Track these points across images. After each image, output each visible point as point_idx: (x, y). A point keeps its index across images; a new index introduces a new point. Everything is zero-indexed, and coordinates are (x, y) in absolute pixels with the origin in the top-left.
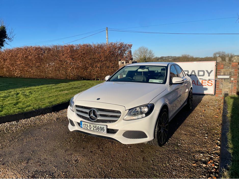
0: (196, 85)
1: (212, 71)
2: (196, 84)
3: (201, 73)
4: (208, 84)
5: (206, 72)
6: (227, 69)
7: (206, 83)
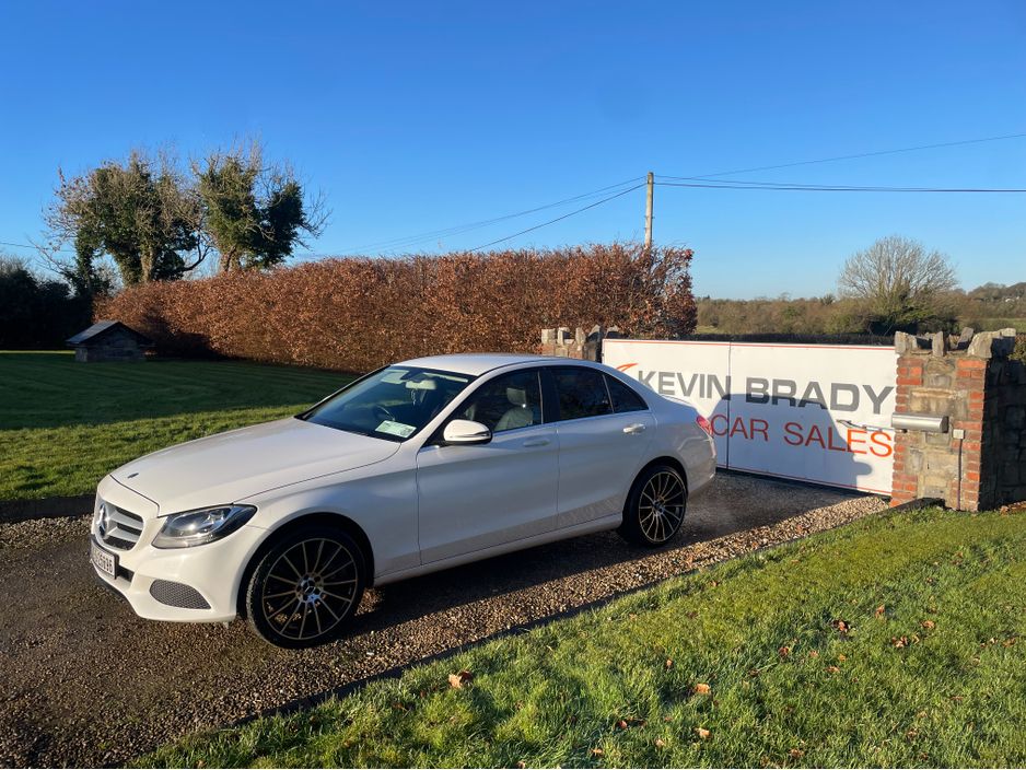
0: (824, 447)
1: (887, 390)
2: (827, 444)
3: (845, 397)
4: (871, 449)
5: (863, 394)
6: (937, 387)
7: (864, 442)
